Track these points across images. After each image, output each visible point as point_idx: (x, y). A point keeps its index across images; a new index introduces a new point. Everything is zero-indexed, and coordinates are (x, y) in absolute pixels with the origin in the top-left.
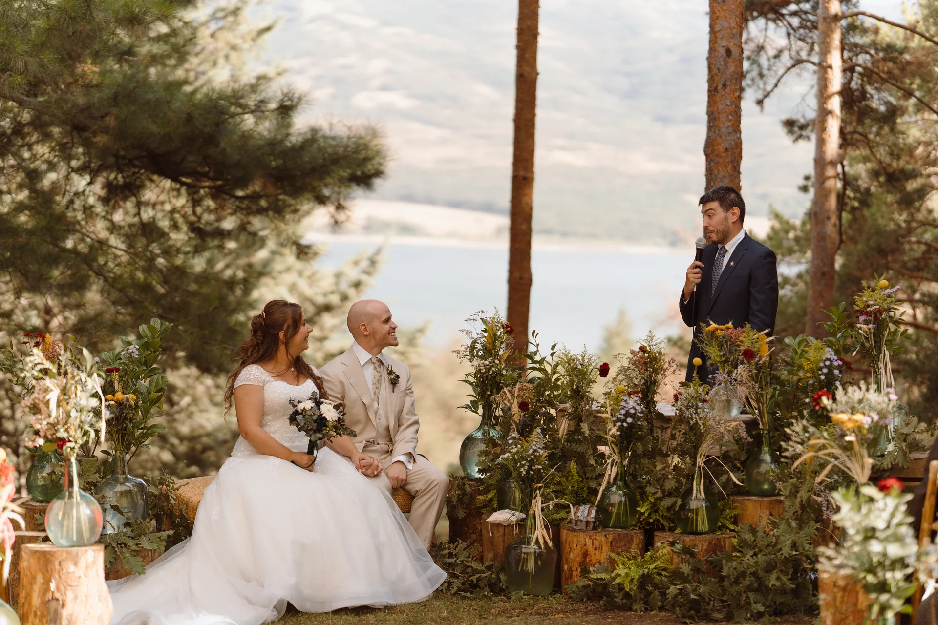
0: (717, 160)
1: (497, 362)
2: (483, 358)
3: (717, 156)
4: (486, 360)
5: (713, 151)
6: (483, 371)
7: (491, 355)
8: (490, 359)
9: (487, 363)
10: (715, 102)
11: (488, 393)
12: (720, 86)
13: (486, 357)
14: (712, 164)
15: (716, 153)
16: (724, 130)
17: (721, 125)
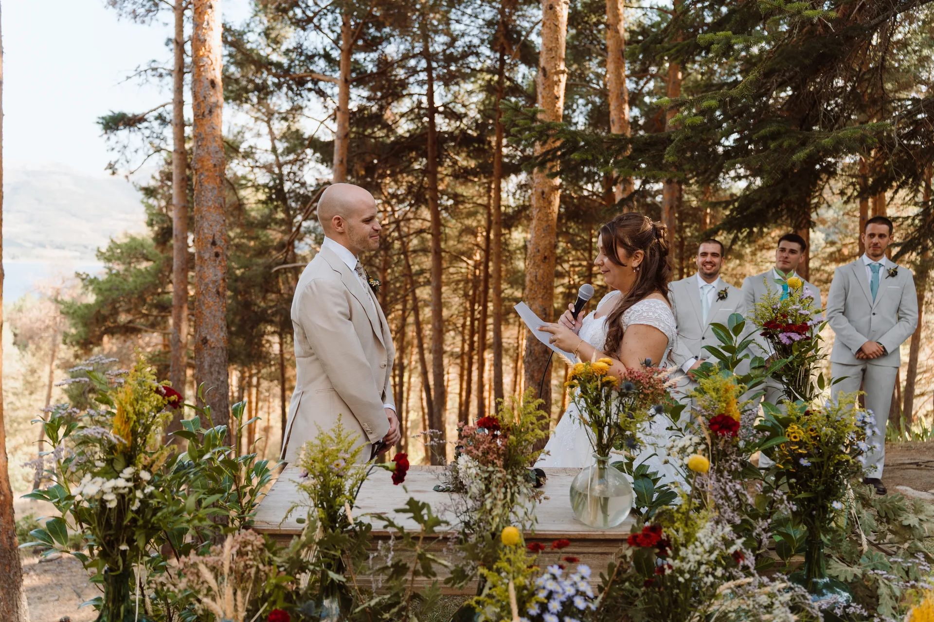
0: (206, 173)
1: (145, 476)
2: (111, 472)
3: (207, 170)
4: (118, 477)
5: (202, 167)
6: (113, 505)
7: (130, 461)
8: (128, 472)
9: (121, 483)
10: (202, 125)
11: (124, 547)
12: (207, 112)
13: (118, 468)
14: (202, 177)
15: (206, 168)
16: (212, 149)
17: (209, 144)
